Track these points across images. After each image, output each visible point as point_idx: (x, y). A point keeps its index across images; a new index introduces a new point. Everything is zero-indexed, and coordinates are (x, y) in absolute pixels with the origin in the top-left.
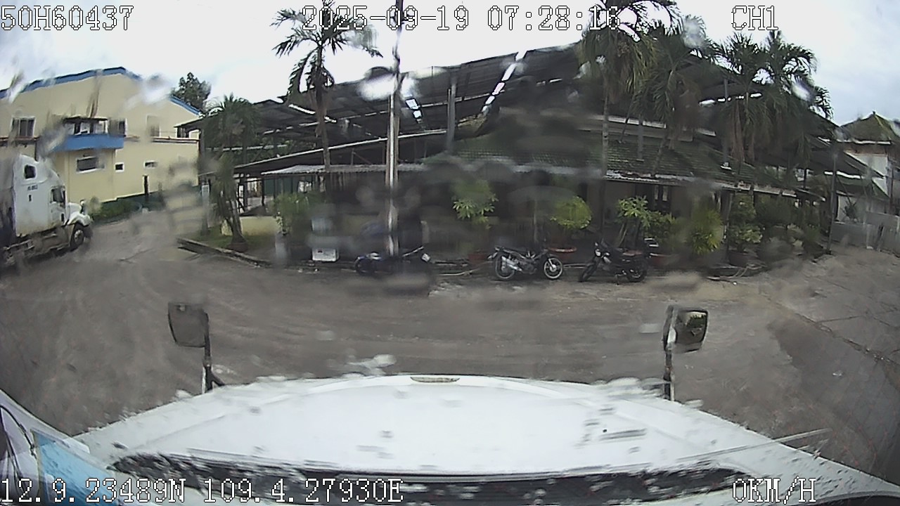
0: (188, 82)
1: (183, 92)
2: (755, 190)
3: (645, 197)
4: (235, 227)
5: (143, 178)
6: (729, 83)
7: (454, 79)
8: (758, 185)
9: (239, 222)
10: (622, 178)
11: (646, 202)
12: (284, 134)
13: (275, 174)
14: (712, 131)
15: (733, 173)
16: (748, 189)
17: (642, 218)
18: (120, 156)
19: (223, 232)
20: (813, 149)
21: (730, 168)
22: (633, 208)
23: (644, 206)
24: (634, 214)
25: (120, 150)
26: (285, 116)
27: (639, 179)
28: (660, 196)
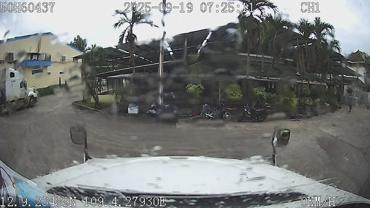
0: (77, 39)
1: (76, 43)
2: (310, 83)
3: (265, 87)
4: (96, 99)
5: (59, 79)
6: (299, 39)
7: (186, 39)
8: (312, 81)
9: (98, 97)
10: (255, 79)
11: (265, 89)
12: (116, 61)
13: (113, 77)
14: (292, 59)
15: (301, 76)
16: (307, 83)
17: (264, 95)
18: (49, 69)
19: (91, 101)
20: (334, 66)
21: (299, 74)
22: (260, 91)
23: (264, 90)
24: (260, 94)
25: (49, 67)
26: (116, 54)
27: (262, 79)
28: (271, 86)
